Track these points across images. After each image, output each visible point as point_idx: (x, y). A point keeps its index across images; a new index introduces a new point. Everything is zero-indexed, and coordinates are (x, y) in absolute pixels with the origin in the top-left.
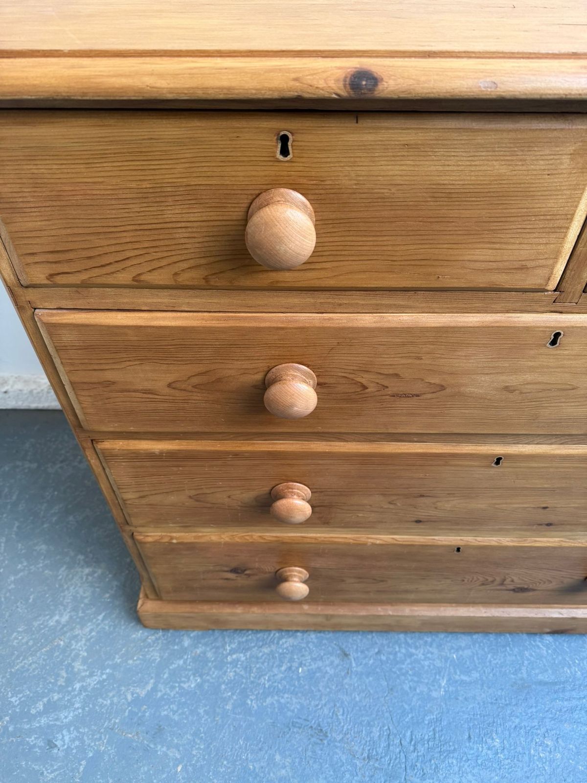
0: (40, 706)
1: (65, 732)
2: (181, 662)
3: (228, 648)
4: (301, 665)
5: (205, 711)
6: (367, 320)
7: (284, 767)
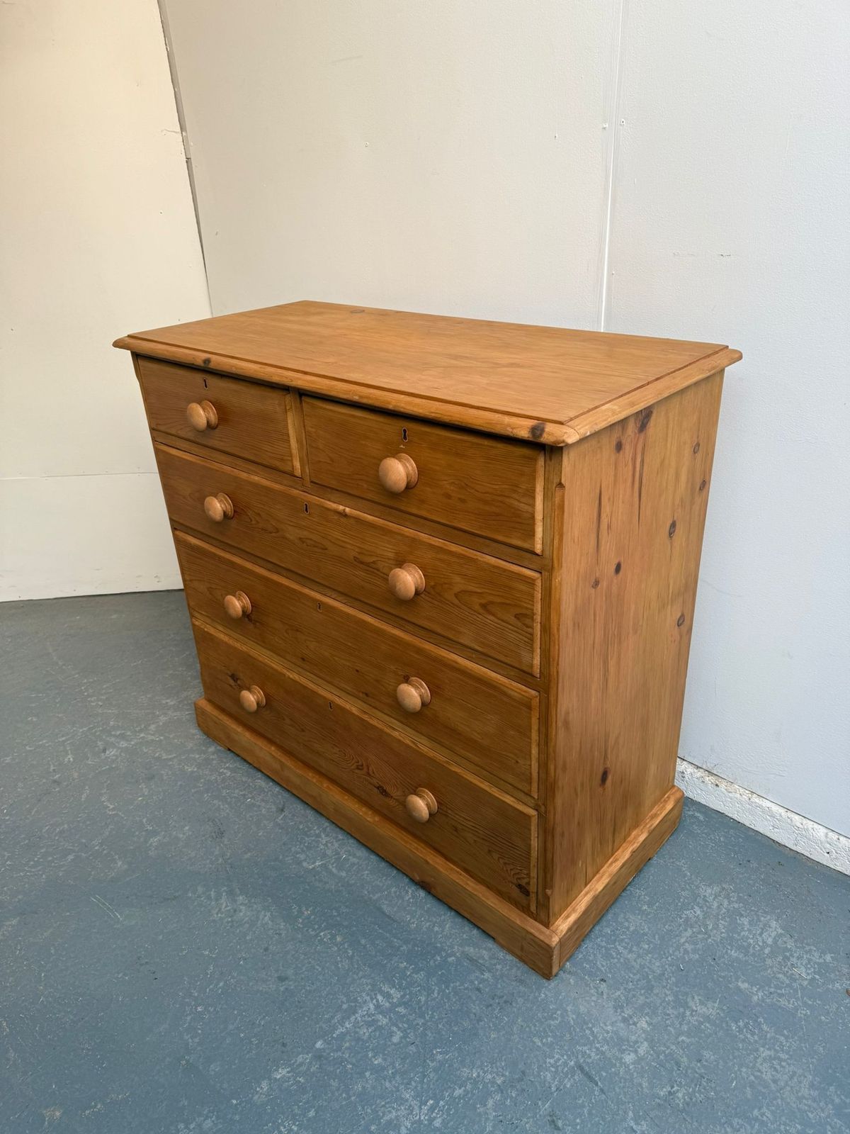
0: (118, 733)
1: (115, 750)
2: (197, 756)
3: (227, 765)
4: (253, 798)
5: (181, 785)
6: (244, 475)
7: (184, 834)
